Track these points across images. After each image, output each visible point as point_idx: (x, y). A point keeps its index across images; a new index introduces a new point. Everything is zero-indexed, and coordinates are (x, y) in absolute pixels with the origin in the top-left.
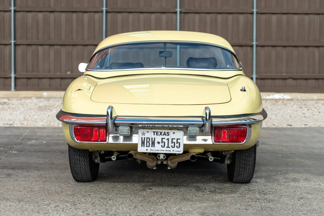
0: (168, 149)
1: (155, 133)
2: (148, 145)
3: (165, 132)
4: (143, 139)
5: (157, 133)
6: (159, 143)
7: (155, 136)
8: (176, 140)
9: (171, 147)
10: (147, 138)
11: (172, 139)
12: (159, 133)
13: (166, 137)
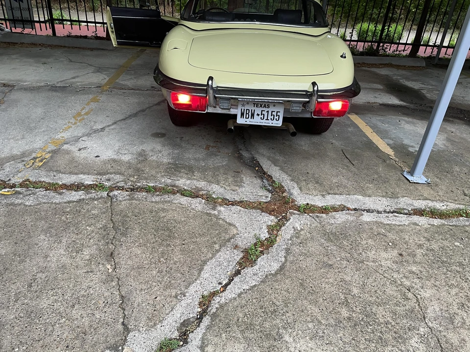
0: (267, 121)
1: (256, 105)
2: (247, 117)
3: (265, 105)
4: (243, 110)
5: (257, 105)
6: (258, 115)
7: (255, 108)
8: (276, 112)
9: (270, 119)
10: (247, 110)
11: (272, 112)
12: (260, 106)
13: (266, 110)
